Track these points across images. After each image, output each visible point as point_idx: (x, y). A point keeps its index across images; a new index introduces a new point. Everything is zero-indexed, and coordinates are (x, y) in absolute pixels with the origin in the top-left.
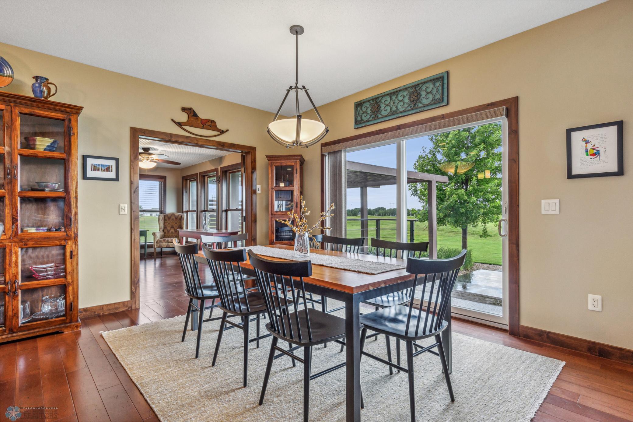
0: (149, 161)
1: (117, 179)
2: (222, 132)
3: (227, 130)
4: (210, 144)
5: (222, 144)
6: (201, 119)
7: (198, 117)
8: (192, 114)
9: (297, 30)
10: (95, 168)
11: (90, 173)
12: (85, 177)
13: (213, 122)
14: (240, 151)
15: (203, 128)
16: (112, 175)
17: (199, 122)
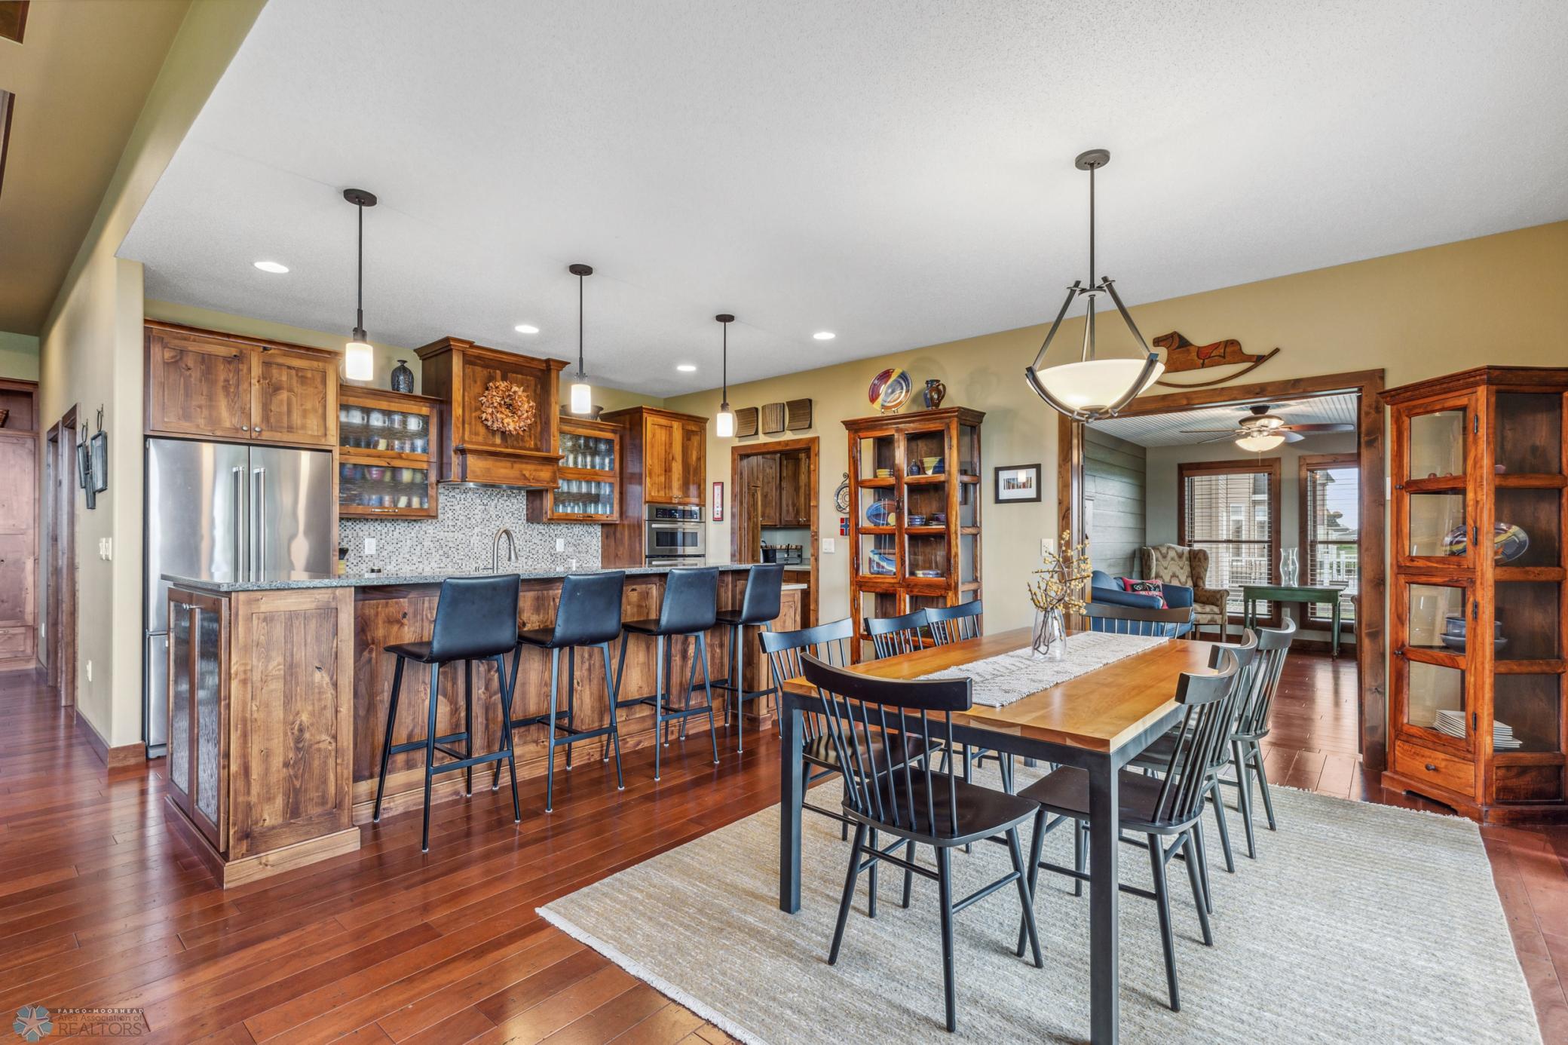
0: (1265, 433)
1: (1038, 499)
2: (1260, 360)
3: (1276, 351)
4: (1223, 399)
5: (1258, 390)
6: (1199, 348)
7: (1191, 345)
8: (1176, 344)
9: (1092, 160)
10: (1011, 484)
11: (1004, 494)
12: (998, 501)
13: (1233, 343)
14: (1356, 389)
15: (1203, 366)
16: (1031, 493)
17: (1194, 355)
